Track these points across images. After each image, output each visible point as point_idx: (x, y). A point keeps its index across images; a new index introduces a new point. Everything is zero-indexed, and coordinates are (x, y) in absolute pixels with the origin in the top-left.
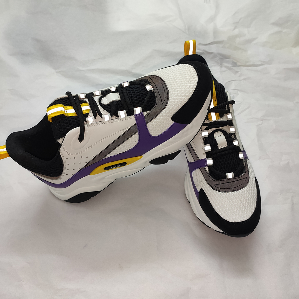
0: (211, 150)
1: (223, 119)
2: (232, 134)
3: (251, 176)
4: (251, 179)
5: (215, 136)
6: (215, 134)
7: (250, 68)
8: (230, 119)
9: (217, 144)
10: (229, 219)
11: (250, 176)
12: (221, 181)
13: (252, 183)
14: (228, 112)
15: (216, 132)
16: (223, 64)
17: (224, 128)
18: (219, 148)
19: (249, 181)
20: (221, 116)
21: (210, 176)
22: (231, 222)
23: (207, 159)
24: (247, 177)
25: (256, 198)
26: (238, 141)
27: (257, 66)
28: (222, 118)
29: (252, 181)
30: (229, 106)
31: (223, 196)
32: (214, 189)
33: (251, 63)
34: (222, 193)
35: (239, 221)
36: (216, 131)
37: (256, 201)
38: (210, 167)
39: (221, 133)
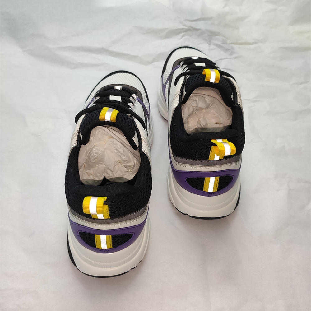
7: (241, 46)
16: (212, 41)
27: (249, 44)
33: (243, 41)
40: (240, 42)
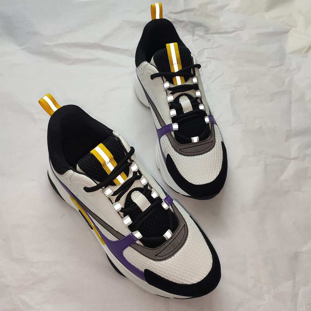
0: (176, 115)
1: (189, 83)
2: (197, 98)
3: (218, 140)
4: (217, 143)
5: (180, 101)
6: (180, 98)
7: (222, 35)
8: (195, 83)
9: (182, 109)
10: (194, 182)
11: (216, 140)
12: (186, 146)
13: (217, 147)
14: (194, 75)
15: (181, 97)
16: (195, 32)
17: (190, 92)
18: (185, 113)
19: (215, 144)
20: (186, 80)
21: (176, 141)
22: (196, 185)
23: (173, 124)
24: (213, 141)
25: (222, 161)
26: (204, 105)
27: (229, 33)
28: (187, 82)
29: (218, 145)
30: (195, 70)
31: (188, 160)
32: (180, 153)
33: (224, 30)
34: (187, 157)
35: (204, 183)
36: (181, 95)
37: (221, 164)
38: (175, 132)
39: (187, 97)
40: (220, 31)
